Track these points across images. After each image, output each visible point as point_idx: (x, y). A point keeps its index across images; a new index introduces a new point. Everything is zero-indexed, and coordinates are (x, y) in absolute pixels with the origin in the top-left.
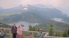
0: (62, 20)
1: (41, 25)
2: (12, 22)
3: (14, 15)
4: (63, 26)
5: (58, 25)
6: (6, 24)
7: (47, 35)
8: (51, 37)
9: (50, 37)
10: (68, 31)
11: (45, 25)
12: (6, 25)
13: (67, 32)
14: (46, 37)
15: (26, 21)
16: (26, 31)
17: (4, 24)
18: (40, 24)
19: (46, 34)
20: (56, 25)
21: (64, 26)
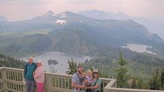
0: (147, 49)
1: (97, 61)
2: (29, 52)
3: (34, 35)
4: (150, 64)
5: (139, 62)
6: (15, 58)
7: (113, 86)
8: (122, 89)
9: (118, 91)
10: (163, 75)
11: (107, 62)
12: (13, 60)
13: (159, 78)
14: (110, 90)
15: (61, 51)
16: (63, 76)
17: (9, 59)
18: (95, 57)
19: (109, 81)
20: (134, 60)
21: (153, 63)
